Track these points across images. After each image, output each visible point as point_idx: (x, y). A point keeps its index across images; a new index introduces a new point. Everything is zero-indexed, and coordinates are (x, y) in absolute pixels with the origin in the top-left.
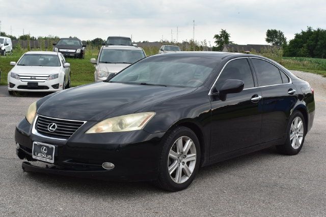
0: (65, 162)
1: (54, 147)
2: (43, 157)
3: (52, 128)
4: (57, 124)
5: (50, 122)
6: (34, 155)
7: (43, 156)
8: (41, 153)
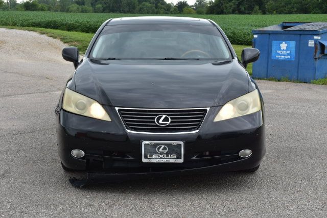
0: (194, 158)
1: (182, 143)
2: (161, 158)
3: (163, 121)
4: (169, 115)
5: (157, 115)
6: (146, 157)
7: (162, 156)
8: (157, 153)
